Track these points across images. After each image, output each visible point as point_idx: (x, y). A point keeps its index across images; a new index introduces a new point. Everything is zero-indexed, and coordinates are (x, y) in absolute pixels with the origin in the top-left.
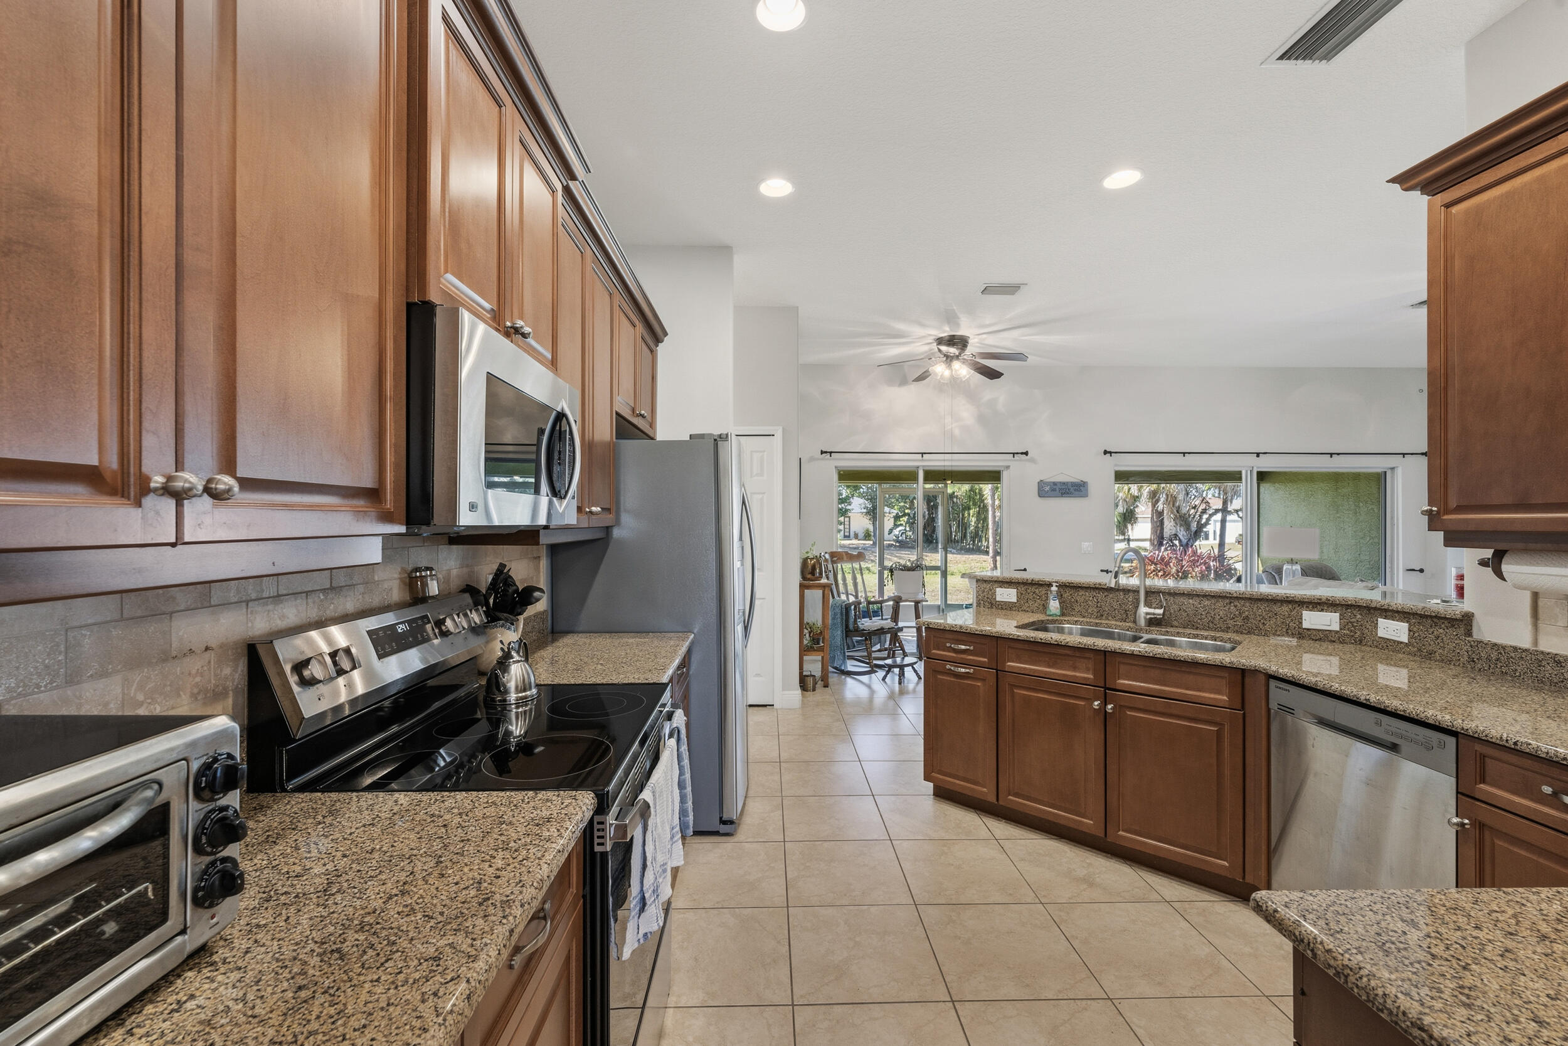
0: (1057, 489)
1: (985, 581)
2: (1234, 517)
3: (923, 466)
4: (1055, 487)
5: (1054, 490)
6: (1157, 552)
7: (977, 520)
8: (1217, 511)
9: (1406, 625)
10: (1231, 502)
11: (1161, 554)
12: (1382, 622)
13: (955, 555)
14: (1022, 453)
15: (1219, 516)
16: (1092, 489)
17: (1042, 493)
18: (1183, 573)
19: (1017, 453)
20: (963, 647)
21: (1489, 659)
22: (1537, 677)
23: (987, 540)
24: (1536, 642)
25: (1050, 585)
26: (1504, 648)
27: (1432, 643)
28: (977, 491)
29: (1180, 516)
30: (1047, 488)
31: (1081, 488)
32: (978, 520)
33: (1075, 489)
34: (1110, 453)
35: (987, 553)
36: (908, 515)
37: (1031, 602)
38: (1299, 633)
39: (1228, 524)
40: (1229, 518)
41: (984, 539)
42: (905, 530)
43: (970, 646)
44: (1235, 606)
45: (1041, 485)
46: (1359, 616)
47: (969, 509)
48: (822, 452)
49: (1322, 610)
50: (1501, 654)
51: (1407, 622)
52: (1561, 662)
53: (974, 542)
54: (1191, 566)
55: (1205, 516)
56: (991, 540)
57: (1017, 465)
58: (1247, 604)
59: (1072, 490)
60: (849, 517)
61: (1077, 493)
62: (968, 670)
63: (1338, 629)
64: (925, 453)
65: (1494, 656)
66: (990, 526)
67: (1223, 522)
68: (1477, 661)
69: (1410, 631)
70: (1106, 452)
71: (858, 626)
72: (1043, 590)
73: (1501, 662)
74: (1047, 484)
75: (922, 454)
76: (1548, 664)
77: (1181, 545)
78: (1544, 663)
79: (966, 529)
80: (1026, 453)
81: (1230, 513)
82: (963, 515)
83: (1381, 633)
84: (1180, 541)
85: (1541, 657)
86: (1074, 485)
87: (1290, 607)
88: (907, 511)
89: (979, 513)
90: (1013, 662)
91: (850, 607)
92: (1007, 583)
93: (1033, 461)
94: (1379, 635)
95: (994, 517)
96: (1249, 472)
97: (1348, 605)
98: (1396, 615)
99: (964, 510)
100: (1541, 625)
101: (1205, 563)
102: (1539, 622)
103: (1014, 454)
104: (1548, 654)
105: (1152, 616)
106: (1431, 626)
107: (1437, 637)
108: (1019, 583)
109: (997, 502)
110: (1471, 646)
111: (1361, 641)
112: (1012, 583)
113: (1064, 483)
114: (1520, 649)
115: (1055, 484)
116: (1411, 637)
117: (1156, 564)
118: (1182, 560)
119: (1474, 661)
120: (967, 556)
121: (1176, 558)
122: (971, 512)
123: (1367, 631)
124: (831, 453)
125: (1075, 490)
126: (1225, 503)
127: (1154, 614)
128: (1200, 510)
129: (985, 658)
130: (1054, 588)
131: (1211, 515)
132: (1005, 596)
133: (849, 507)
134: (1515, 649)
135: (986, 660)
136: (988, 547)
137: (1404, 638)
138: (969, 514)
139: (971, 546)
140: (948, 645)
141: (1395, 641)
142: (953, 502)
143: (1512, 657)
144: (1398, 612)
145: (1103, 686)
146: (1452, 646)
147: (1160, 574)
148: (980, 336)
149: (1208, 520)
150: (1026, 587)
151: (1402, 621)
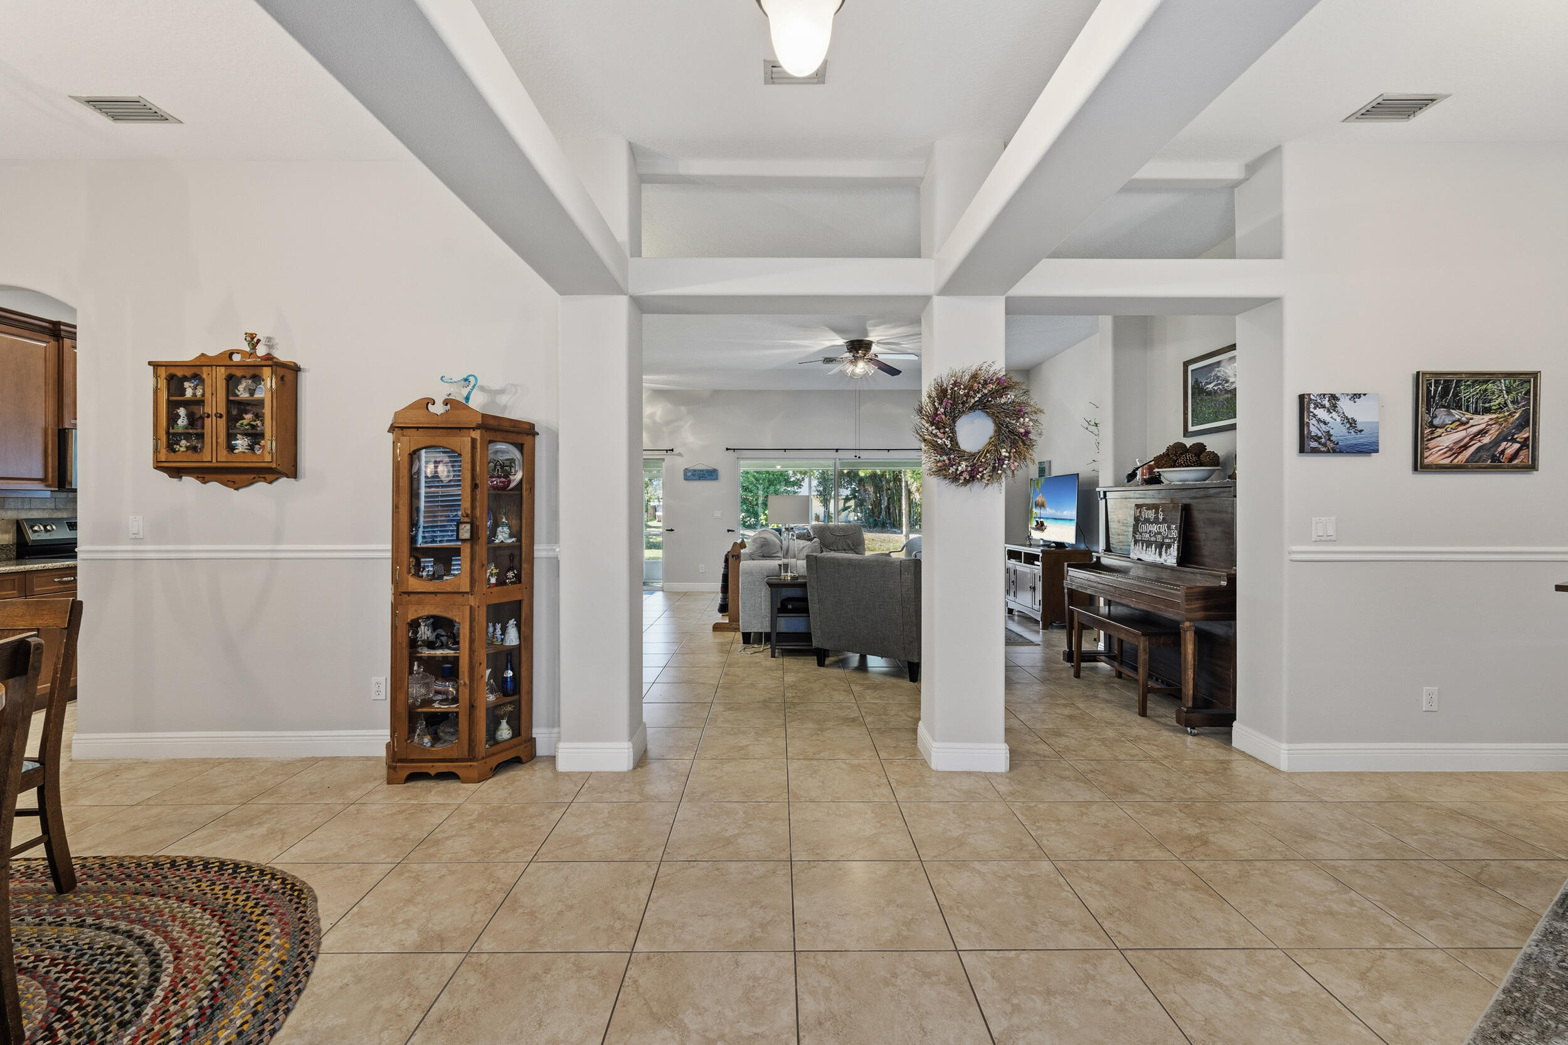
0: (698, 475)
4: (696, 473)
16: (722, 473)
17: (686, 478)
30: (691, 474)
31: (714, 474)
33: (710, 475)
45: (686, 472)
61: (711, 477)
74: (690, 471)
86: (708, 471)
93: (679, 455)
113: (702, 470)
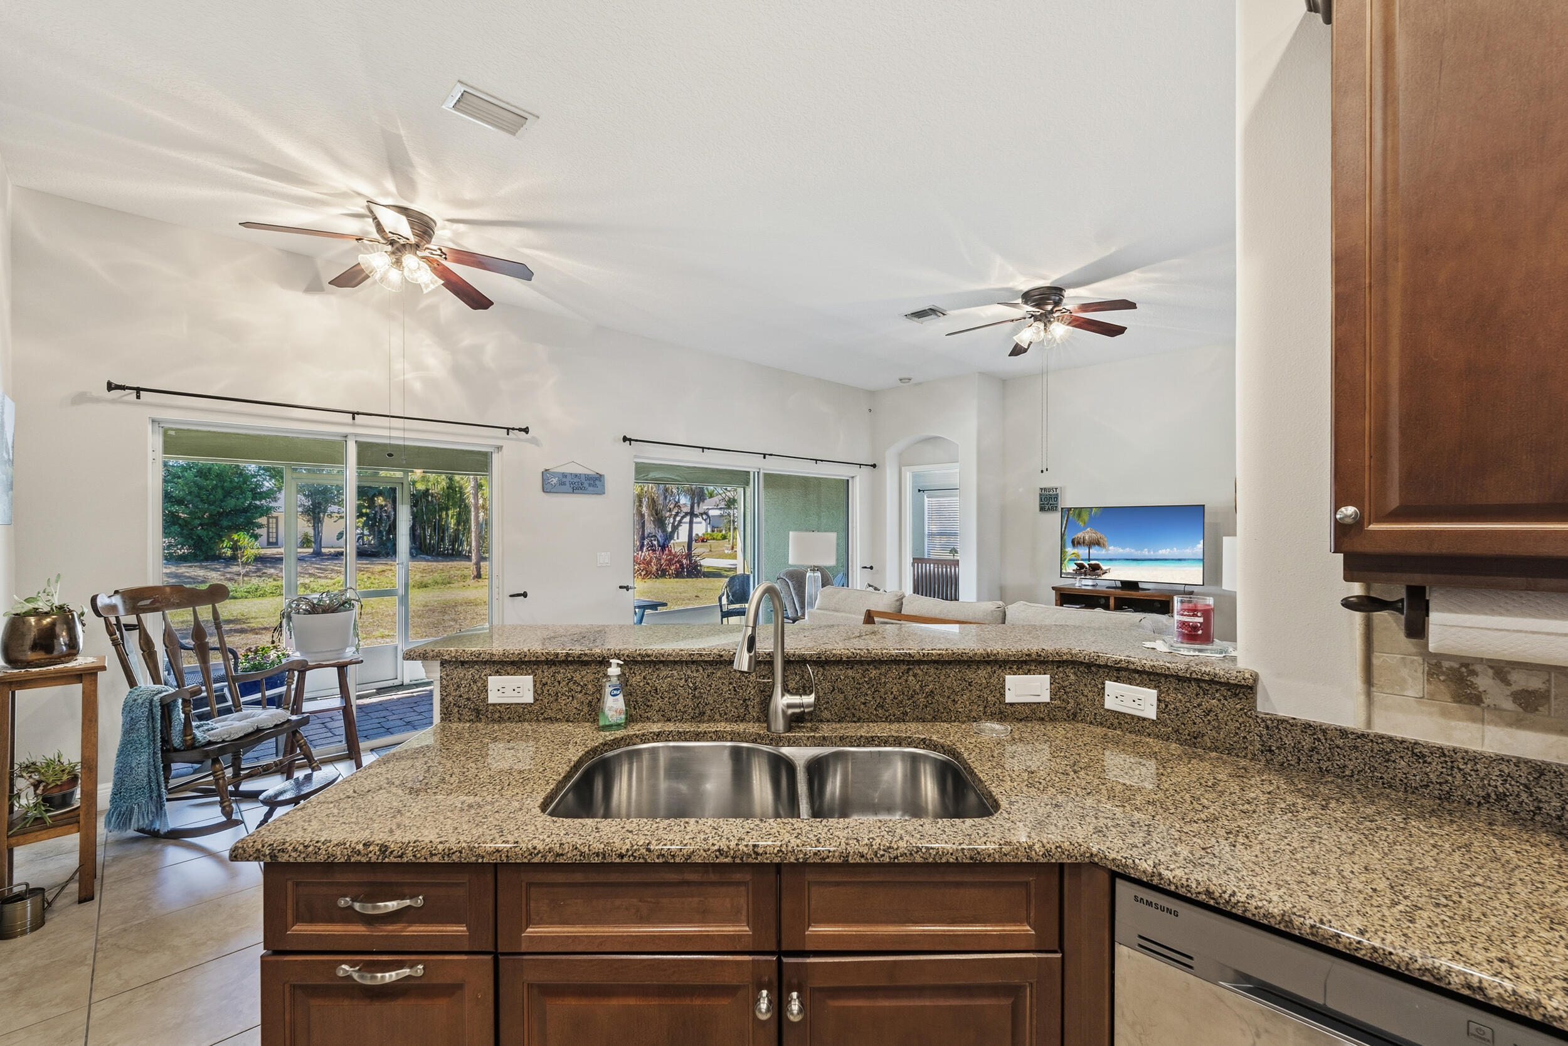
0: (568, 483)
1: (463, 663)
2: (699, 519)
3: (356, 435)
4: (564, 480)
5: (563, 484)
6: (640, 552)
7: (457, 521)
8: (687, 514)
9: (1155, 692)
10: (698, 506)
11: (643, 554)
12: (1112, 688)
13: (430, 563)
14: (520, 430)
15: (687, 519)
16: (610, 484)
17: (547, 488)
18: (662, 571)
19: (513, 429)
20: (392, 905)
21: (1297, 748)
22: (1381, 778)
23: (469, 544)
24: (1369, 722)
25: (604, 662)
26: (1324, 731)
27: (1198, 721)
28: (457, 489)
29: (659, 519)
30: (555, 481)
31: (597, 482)
32: (458, 523)
34: (630, 440)
35: (469, 558)
36: (367, 515)
37: (562, 701)
38: (1001, 713)
39: (694, 525)
40: (695, 520)
41: (465, 543)
42: (362, 534)
43: (413, 896)
44: (915, 676)
45: (546, 474)
46: (1072, 677)
47: (447, 509)
48: (111, 387)
49: (1029, 672)
50: (1319, 740)
51: (1155, 687)
52: (1424, 756)
53: (453, 546)
54: (668, 565)
55: (678, 518)
56: (473, 544)
57: (512, 446)
58: (932, 671)
59: (586, 484)
60: (277, 518)
61: (591, 488)
62: (406, 972)
63: (1048, 700)
64: (358, 413)
65: (1307, 743)
66: (473, 528)
67: (691, 523)
68: (1277, 751)
69: (1159, 700)
70: (625, 439)
71: (194, 738)
72: (585, 676)
73: (1318, 753)
74: (554, 474)
75: (354, 414)
76: (1401, 757)
77: (659, 546)
78: (1393, 756)
79: (443, 533)
80: (526, 430)
81: (696, 516)
82: (440, 516)
83: (1110, 703)
84: (658, 541)
85: (1389, 747)
86: (588, 477)
87: (989, 669)
88: (364, 511)
89: (459, 514)
90: (540, 922)
91: (175, 701)
92: (513, 663)
93: (535, 441)
94: (1106, 707)
95: (477, 517)
96: (756, 473)
97: (1064, 662)
98: (1137, 676)
99: (441, 510)
100: (1377, 694)
101: (679, 561)
102: (1374, 689)
103: (508, 429)
104: (1402, 742)
105: (797, 710)
106: (1197, 695)
107: (1208, 712)
108: (537, 663)
109: (481, 502)
110: (1267, 727)
111: (1075, 715)
112: (524, 663)
113: (576, 476)
114: (1352, 733)
115: (564, 475)
116: (1160, 711)
117: (639, 564)
118: (660, 560)
119: (1270, 751)
120: (445, 563)
121: (656, 557)
122: (450, 512)
123: (1083, 699)
124: (138, 390)
125: (590, 485)
126: (692, 507)
127: (801, 706)
128: (674, 513)
129: (457, 921)
130: (614, 671)
131: (683, 517)
132: (509, 691)
133: (273, 504)
134: (1343, 733)
135: (462, 929)
136: (470, 552)
137: (1151, 713)
138: (447, 515)
139: (450, 551)
140: (343, 902)
141: (1133, 717)
142: (427, 500)
143: (1338, 747)
144: (1140, 673)
145: (774, 948)
146: (1233, 726)
147: (643, 573)
148: (455, 226)
149: (680, 522)
150: (553, 668)
151: (1145, 686)
